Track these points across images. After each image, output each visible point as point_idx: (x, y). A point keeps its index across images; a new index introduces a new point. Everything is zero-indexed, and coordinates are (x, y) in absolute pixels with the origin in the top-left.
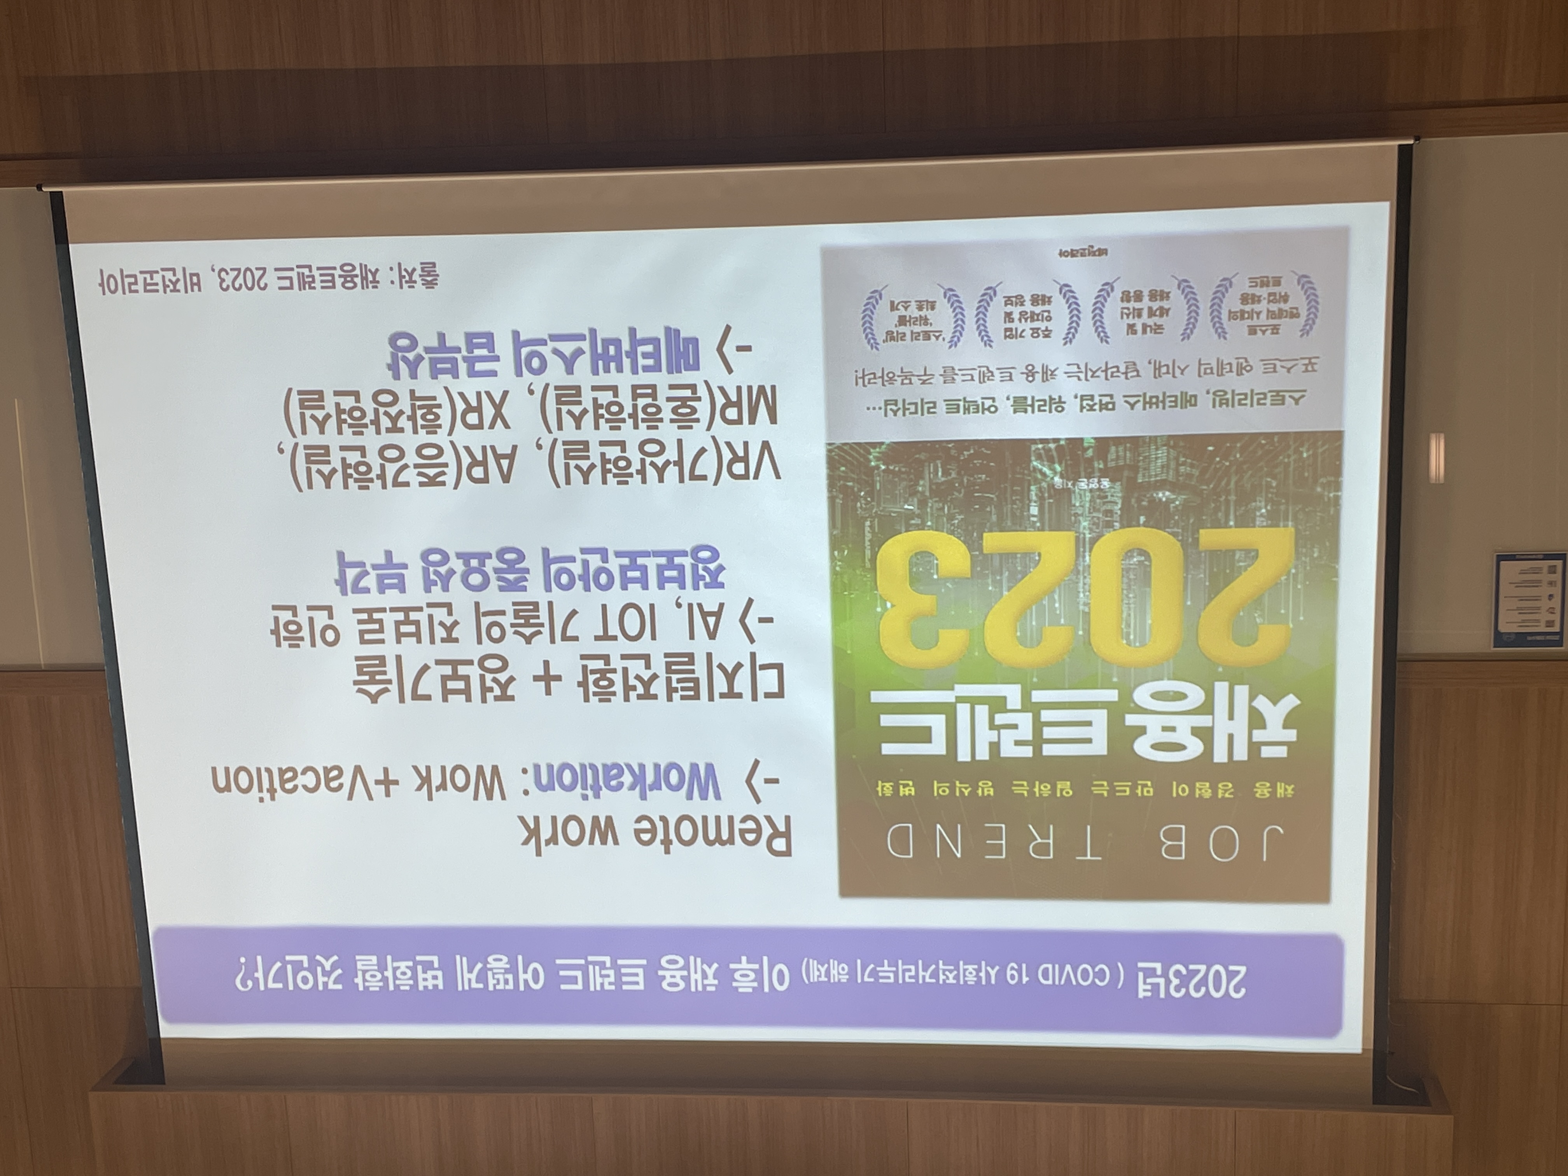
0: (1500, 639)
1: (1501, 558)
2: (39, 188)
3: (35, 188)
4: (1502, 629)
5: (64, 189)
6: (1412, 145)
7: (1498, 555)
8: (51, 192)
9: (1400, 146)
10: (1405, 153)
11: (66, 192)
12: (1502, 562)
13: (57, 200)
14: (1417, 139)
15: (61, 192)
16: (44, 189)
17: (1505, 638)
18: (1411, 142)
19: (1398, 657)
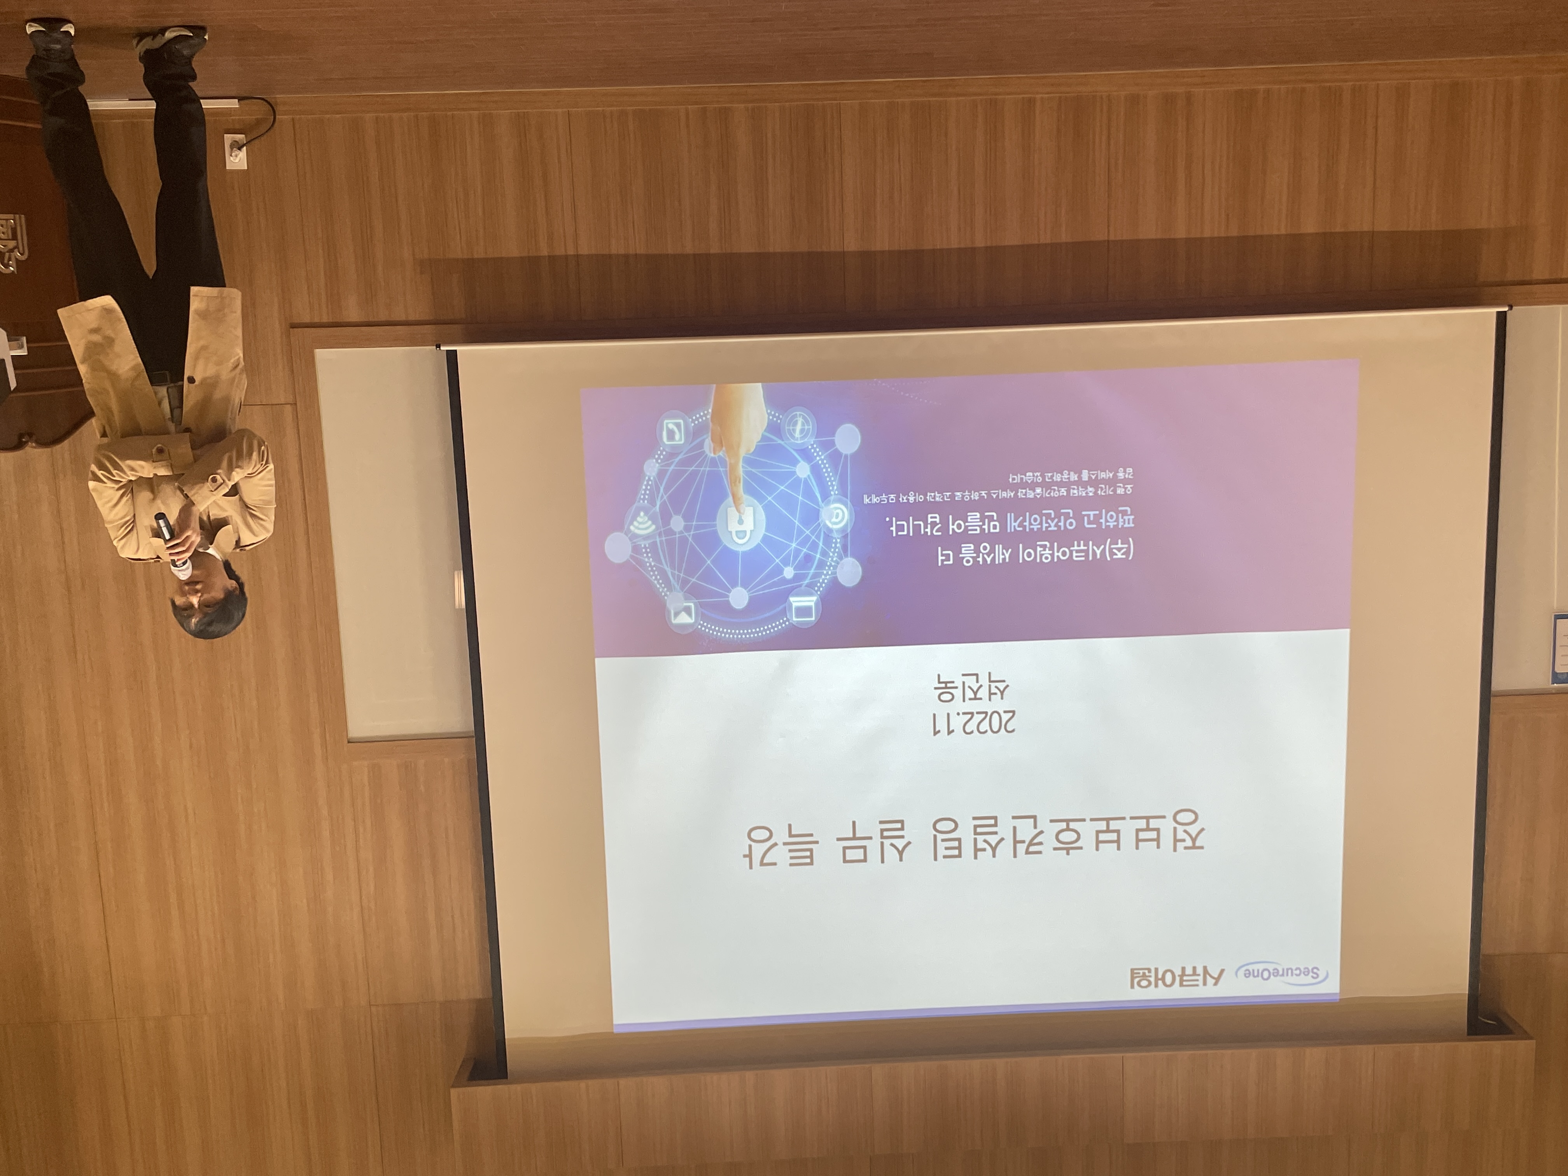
0: (1556, 678)
1: (1558, 617)
2: (438, 346)
3: (435, 347)
4: (1557, 670)
5: (459, 349)
6: (1506, 312)
7: (1555, 615)
8: (447, 351)
9: (1498, 313)
10: (1502, 318)
11: (461, 351)
12: (1558, 621)
13: (452, 357)
14: (1511, 307)
15: (456, 351)
16: (442, 348)
17: (1560, 677)
18: (1506, 309)
19: (1492, 692)
